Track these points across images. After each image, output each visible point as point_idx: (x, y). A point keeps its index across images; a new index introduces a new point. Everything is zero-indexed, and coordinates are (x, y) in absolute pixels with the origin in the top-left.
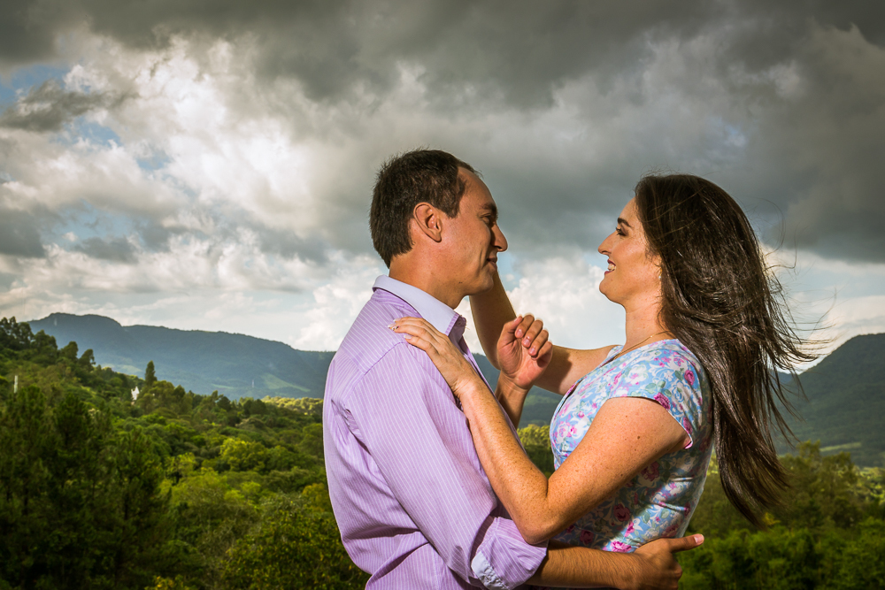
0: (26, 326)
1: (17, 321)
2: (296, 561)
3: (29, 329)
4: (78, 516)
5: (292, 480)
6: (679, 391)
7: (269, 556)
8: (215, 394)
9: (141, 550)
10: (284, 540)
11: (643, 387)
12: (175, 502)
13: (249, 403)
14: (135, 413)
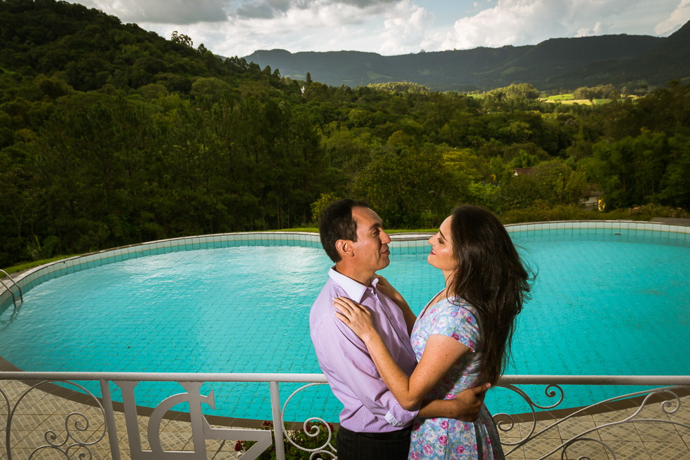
0: (243, 60)
1: (239, 58)
2: (389, 181)
3: (245, 61)
4: (282, 161)
5: (387, 130)
6: (464, 328)
7: (375, 179)
8: (343, 86)
9: (315, 175)
10: (382, 170)
11: (445, 329)
12: (329, 147)
13: (361, 89)
14: (304, 101)
